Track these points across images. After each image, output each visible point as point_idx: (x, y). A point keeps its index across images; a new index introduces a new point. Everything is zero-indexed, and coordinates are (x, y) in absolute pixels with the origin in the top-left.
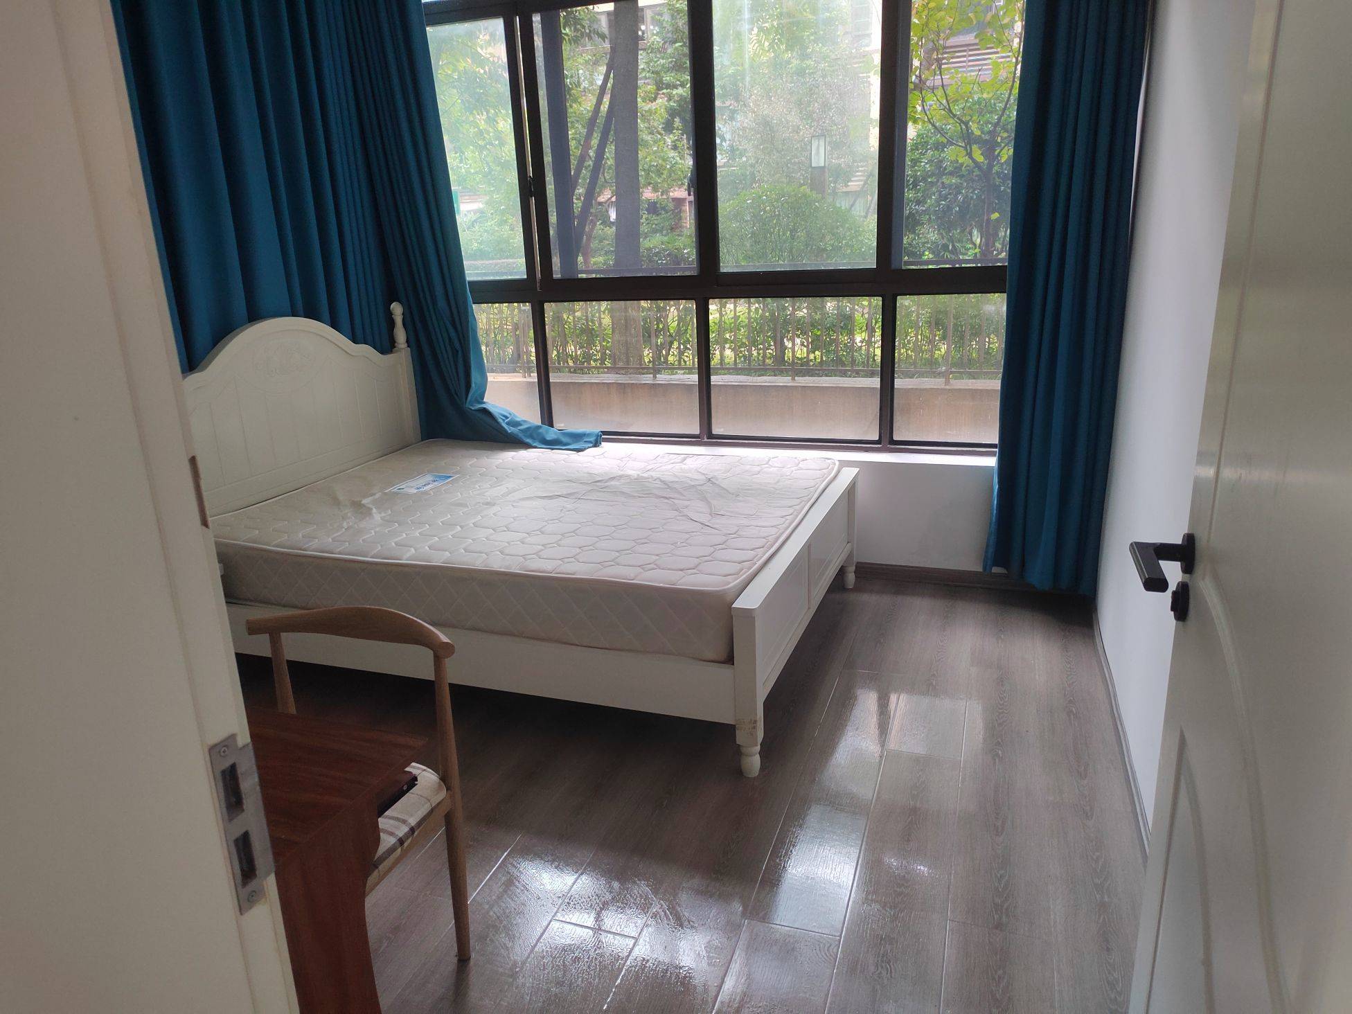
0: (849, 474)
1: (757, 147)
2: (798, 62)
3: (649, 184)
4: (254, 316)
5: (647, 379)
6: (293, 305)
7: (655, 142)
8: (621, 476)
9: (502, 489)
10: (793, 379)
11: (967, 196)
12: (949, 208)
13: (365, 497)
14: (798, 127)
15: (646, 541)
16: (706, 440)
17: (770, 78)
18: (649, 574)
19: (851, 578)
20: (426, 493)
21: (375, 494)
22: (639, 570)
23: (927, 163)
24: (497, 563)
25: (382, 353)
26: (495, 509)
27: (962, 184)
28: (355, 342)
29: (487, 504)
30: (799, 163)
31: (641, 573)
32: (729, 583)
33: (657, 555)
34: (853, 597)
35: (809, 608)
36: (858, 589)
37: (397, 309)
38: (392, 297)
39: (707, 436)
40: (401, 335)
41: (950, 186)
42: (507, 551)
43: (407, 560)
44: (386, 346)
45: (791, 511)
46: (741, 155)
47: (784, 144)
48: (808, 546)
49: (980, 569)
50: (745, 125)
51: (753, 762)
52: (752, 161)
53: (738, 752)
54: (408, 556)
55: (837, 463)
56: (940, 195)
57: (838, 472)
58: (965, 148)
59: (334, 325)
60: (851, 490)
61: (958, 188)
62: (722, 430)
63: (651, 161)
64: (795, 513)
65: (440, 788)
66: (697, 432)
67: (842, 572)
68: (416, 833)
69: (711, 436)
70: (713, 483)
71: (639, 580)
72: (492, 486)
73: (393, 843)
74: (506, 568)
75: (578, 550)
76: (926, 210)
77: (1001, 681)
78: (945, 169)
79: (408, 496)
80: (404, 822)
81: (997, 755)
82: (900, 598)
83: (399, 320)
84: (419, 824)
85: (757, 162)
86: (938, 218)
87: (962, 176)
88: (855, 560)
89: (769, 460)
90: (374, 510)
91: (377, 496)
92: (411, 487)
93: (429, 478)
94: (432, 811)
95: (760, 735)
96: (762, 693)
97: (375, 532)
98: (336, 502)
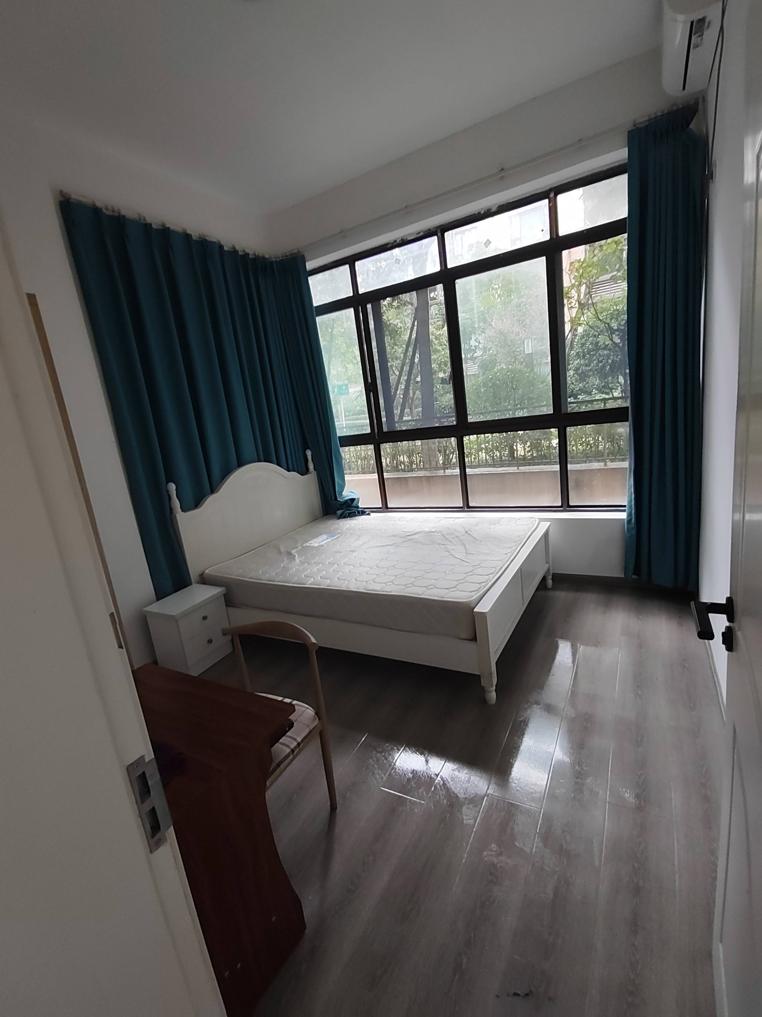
0: (545, 526)
1: (497, 345)
2: (517, 300)
3: (441, 371)
4: (240, 464)
5: (441, 473)
6: (258, 455)
7: (443, 349)
8: (420, 532)
9: (359, 542)
10: (518, 468)
11: (614, 360)
12: (604, 366)
13: (294, 549)
14: (519, 332)
15: (430, 571)
16: (466, 509)
17: (502, 310)
18: (430, 592)
19: (550, 582)
20: (322, 546)
21: (297, 547)
22: (425, 589)
23: (590, 345)
24: (353, 587)
25: (302, 475)
26: (356, 553)
27: (610, 354)
28: (289, 471)
29: (352, 551)
30: (520, 351)
31: (426, 591)
32: (472, 597)
33: (435, 580)
34: (551, 593)
35: (523, 604)
36: (554, 588)
37: (309, 453)
38: (306, 447)
39: (467, 507)
40: (311, 466)
41: (604, 355)
42: (358, 579)
43: (310, 584)
44: (304, 471)
45: (510, 550)
46: (489, 350)
47: (511, 342)
48: (520, 569)
49: (623, 576)
50: (490, 335)
51: (492, 696)
52: (495, 353)
53: (483, 690)
54: (309, 583)
55: (537, 520)
56: (598, 361)
57: (538, 525)
58: (609, 336)
59: (279, 465)
60: (546, 535)
61: (608, 356)
62: (475, 503)
63: (441, 359)
64: (512, 552)
65: (314, 720)
66: (462, 505)
67: (544, 579)
68: (301, 746)
69: (468, 507)
70: (469, 534)
71: (426, 595)
72: (355, 541)
73: (287, 752)
74: (357, 589)
75: (394, 577)
76: (591, 369)
77: (640, 646)
78: (600, 347)
79: (314, 547)
80: (295, 739)
81: (638, 694)
82: (578, 594)
83: (310, 458)
84: (302, 741)
85: (498, 353)
86: (598, 373)
87: (610, 350)
88: (551, 572)
89: (500, 521)
90: (297, 556)
91: (299, 548)
92: (315, 543)
93: (325, 536)
94: (310, 732)
95: (495, 681)
96: (494, 658)
97: (296, 569)
98: (280, 552)
